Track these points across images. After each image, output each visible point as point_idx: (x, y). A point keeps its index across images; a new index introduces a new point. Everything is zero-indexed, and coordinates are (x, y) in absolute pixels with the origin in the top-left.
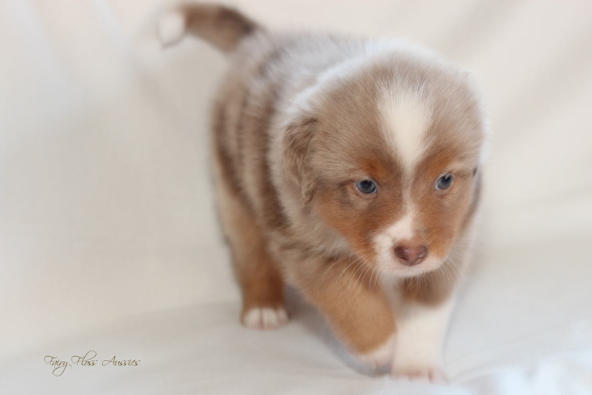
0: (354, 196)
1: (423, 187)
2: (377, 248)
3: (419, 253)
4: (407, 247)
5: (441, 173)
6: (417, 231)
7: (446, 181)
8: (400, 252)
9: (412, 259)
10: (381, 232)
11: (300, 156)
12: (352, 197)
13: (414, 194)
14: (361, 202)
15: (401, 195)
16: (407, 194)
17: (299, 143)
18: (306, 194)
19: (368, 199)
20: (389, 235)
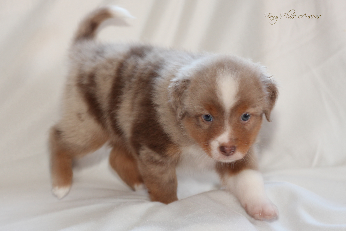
0: (202, 122)
1: (234, 119)
2: (212, 147)
3: (231, 149)
4: (226, 147)
5: (243, 112)
6: (231, 139)
7: (246, 117)
8: (222, 149)
9: (228, 152)
10: (214, 140)
11: (178, 96)
12: (201, 123)
13: (230, 122)
14: (206, 126)
15: (224, 122)
16: (226, 122)
17: (179, 90)
18: (180, 116)
19: (208, 124)
20: (217, 141)
